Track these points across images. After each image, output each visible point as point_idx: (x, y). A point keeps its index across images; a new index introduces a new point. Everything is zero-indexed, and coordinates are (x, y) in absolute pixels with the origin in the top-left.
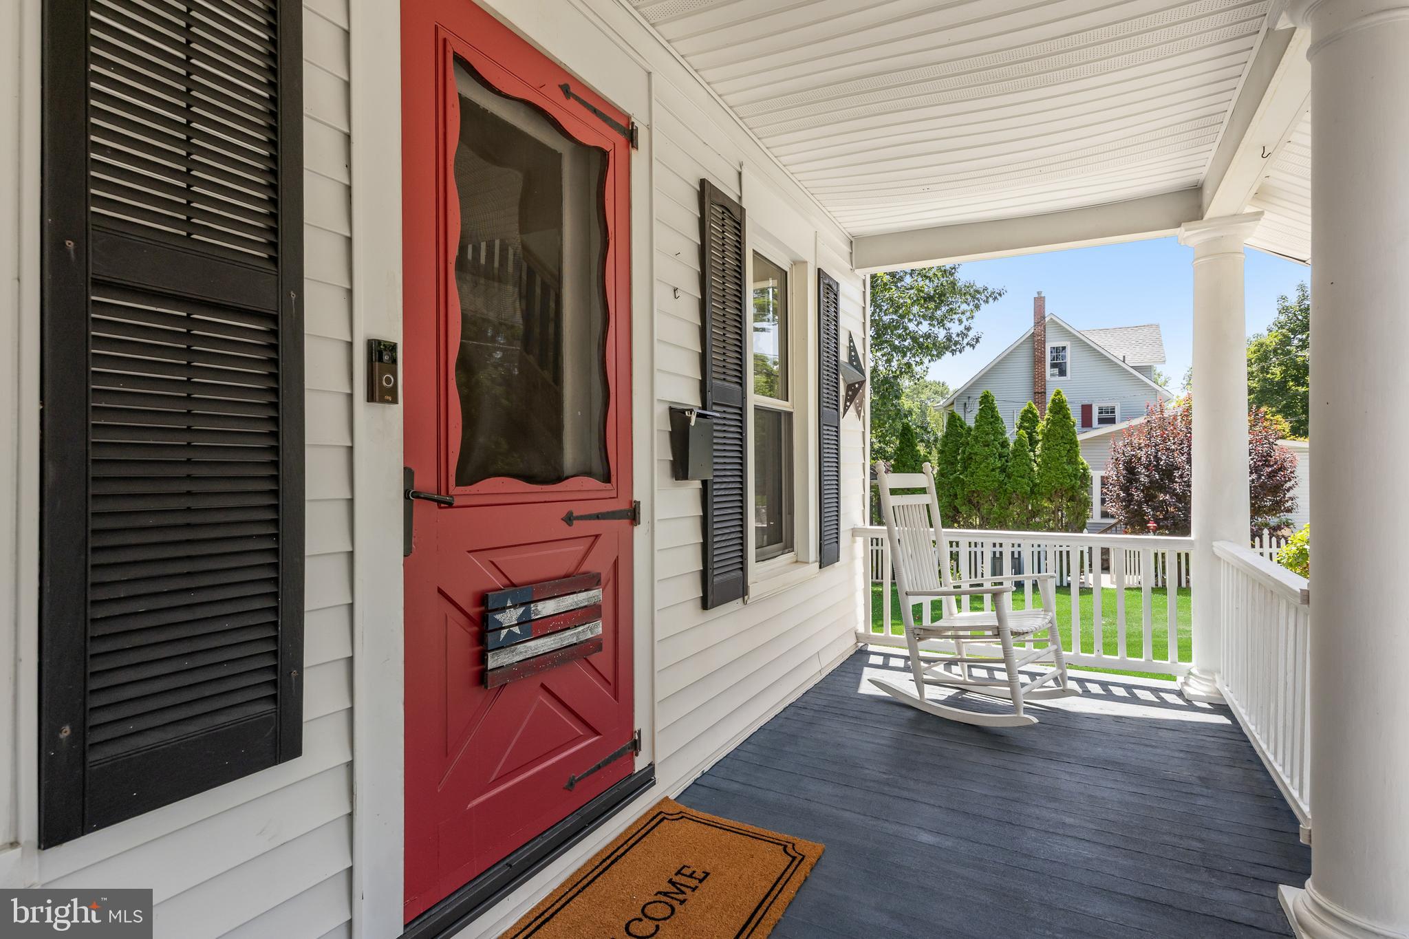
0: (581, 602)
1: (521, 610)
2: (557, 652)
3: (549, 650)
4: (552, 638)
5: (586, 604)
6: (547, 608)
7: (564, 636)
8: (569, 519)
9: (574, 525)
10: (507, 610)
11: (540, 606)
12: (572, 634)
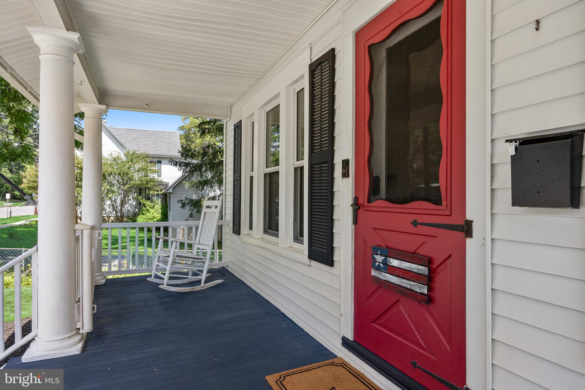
0: (413, 269)
1: (383, 258)
2: (400, 287)
3: (395, 283)
4: (397, 279)
5: (416, 271)
6: (395, 263)
7: (403, 281)
8: (415, 223)
9: (418, 227)
10: (378, 255)
11: (392, 260)
12: (407, 283)
